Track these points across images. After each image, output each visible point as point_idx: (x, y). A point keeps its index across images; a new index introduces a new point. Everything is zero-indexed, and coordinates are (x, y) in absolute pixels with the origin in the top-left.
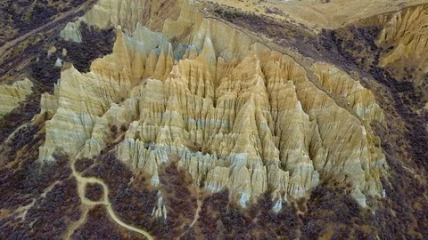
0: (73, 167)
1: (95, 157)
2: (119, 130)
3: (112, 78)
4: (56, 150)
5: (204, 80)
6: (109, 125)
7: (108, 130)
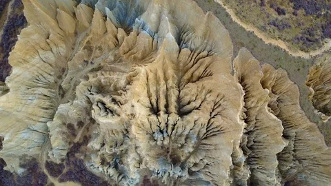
0: (45, 171)
1: (63, 160)
2: (76, 127)
3: (41, 52)
4: (21, 159)
5: (166, 80)
6: (64, 124)
7: (65, 129)
